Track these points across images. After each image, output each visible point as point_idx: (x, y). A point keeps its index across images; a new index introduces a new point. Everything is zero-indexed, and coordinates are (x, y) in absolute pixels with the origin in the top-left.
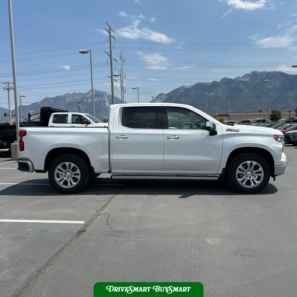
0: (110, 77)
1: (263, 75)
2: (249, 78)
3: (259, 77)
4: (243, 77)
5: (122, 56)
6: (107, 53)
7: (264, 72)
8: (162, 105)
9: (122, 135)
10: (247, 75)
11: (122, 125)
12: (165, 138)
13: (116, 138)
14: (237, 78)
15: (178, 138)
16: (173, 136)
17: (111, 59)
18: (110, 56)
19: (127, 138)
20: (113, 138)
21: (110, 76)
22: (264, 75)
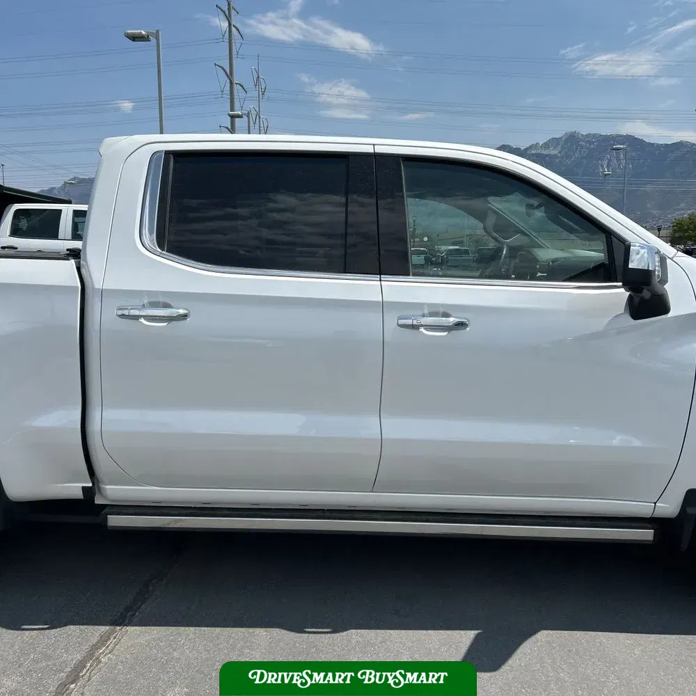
0: (227, 128)
1: (591, 143)
2: (559, 148)
3: (582, 147)
4: (546, 145)
5: (258, 77)
6: (220, 67)
7: (594, 136)
8: (379, 150)
9: (154, 305)
10: (554, 142)
11: (161, 245)
12: (391, 321)
13: (123, 316)
14: (531, 147)
15: (461, 325)
16: (432, 314)
17: (231, 83)
18: (230, 76)
19: (185, 316)
20: (103, 317)
21: (230, 128)
22: (594, 142)
